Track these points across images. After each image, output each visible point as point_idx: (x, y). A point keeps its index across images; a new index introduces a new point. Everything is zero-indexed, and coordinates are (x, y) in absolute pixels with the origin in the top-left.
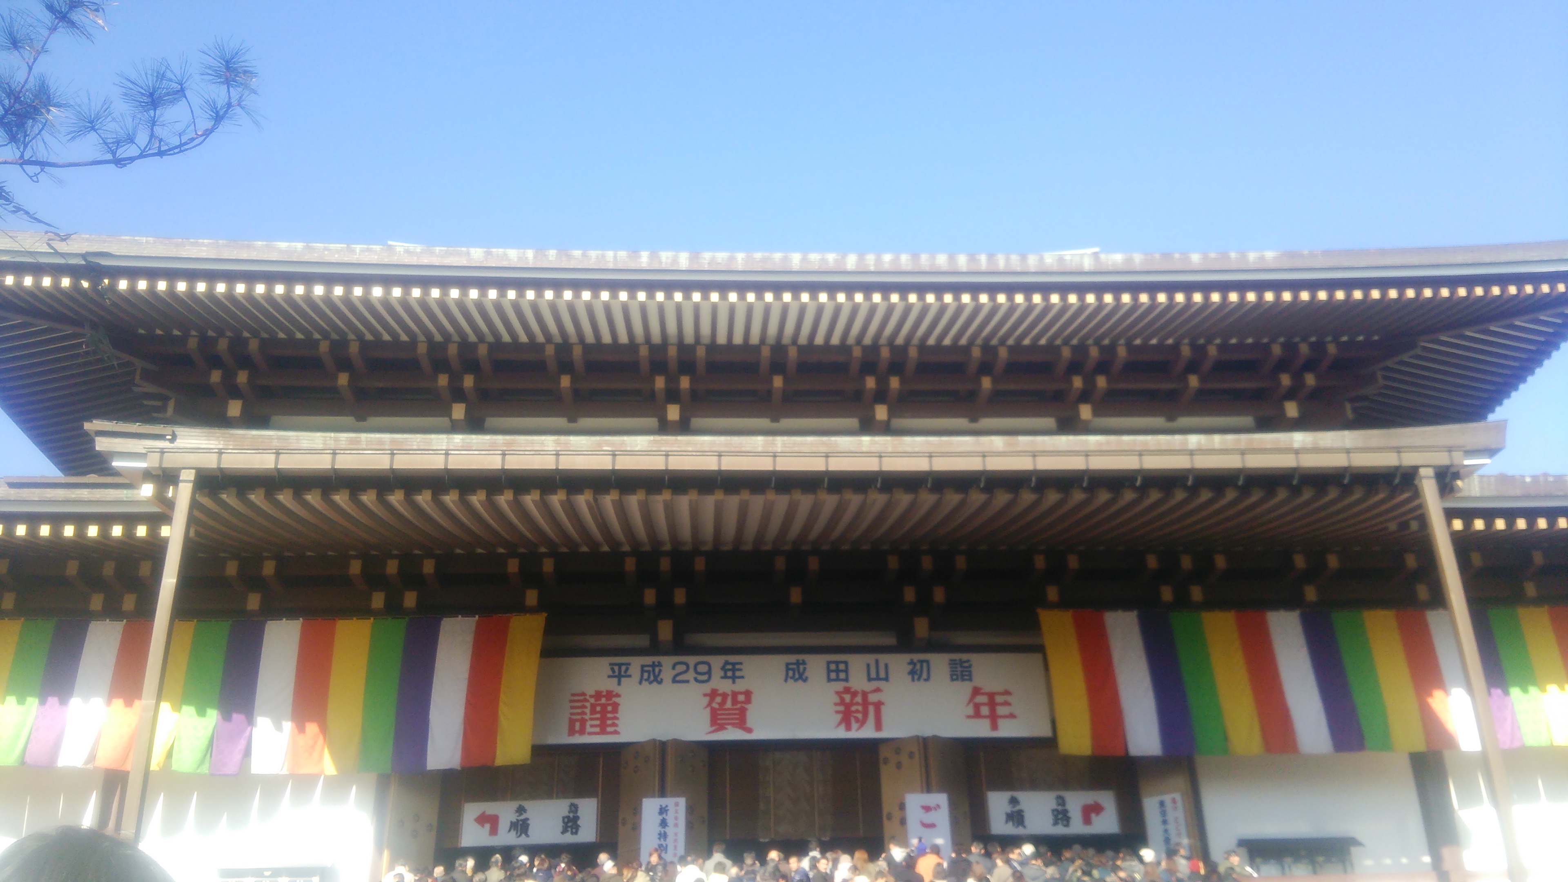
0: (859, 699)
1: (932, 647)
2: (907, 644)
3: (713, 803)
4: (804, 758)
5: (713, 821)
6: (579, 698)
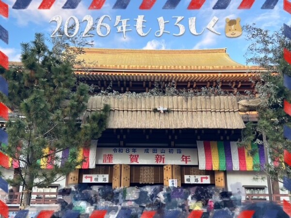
0: (160, 157)
1: (175, 147)
2: (169, 146)
3: (131, 176)
4: (149, 167)
5: (131, 179)
6: (104, 155)
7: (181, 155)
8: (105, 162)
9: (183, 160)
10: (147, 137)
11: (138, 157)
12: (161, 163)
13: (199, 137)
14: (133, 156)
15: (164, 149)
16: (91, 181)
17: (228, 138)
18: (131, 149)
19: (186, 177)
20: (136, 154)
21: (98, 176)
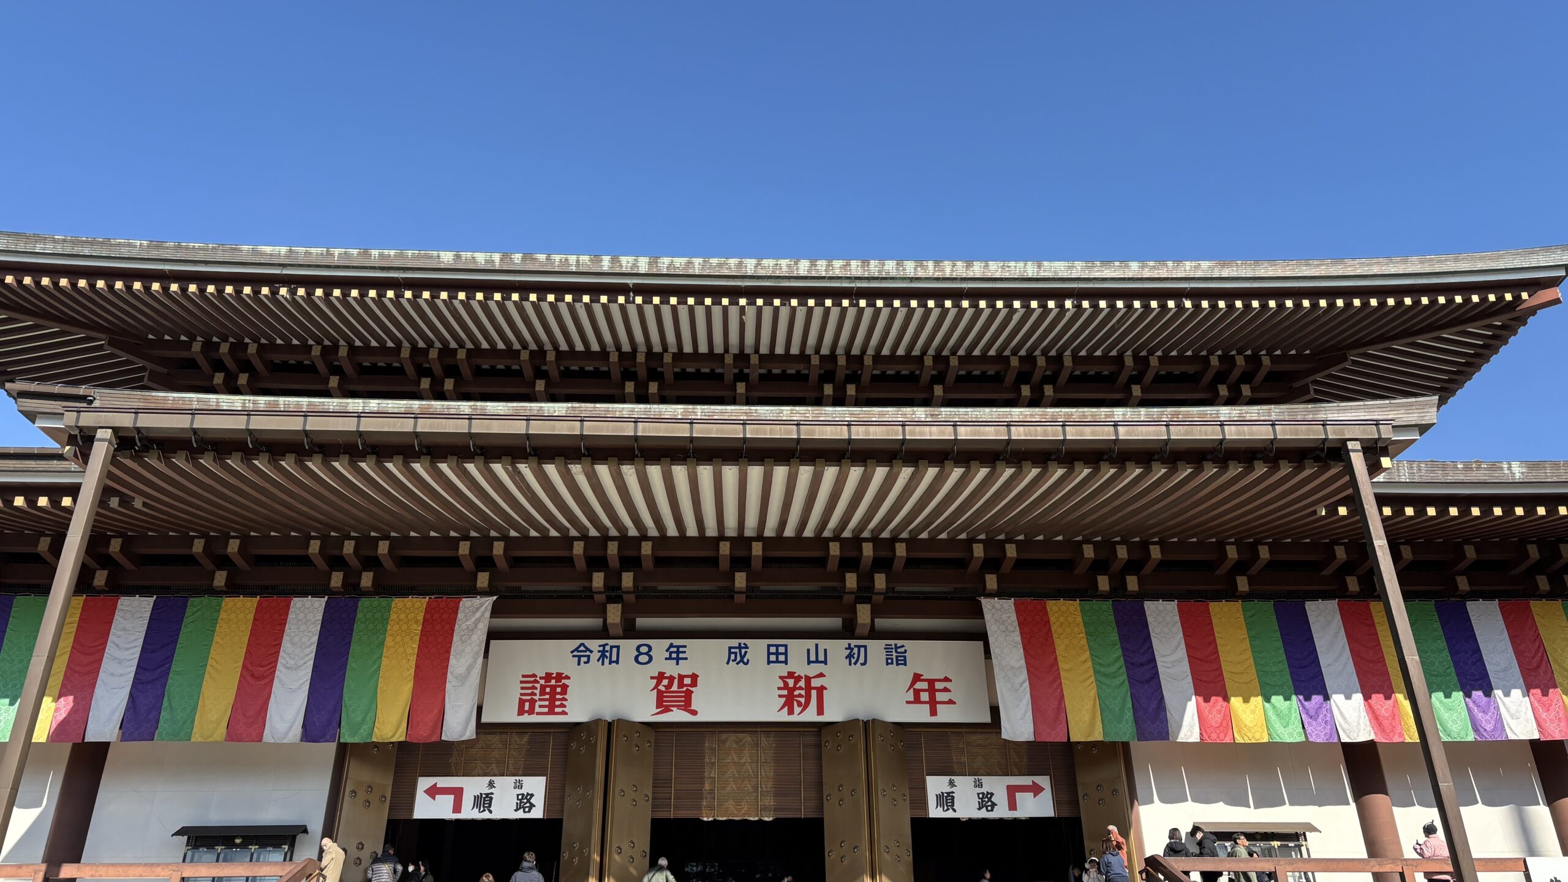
0: (802, 684)
1: (875, 634)
2: (848, 631)
3: (658, 783)
4: (748, 738)
5: (657, 803)
6: (529, 680)
10: (740, 580)
12: (810, 715)
13: (991, 582)
14: (671, 679)
15: (824, 644)
16: (457, 808)
17: (1132, 583)
18: (660, 646)
19: (935, 785)
20: (684, 668)
21: (491, 785)
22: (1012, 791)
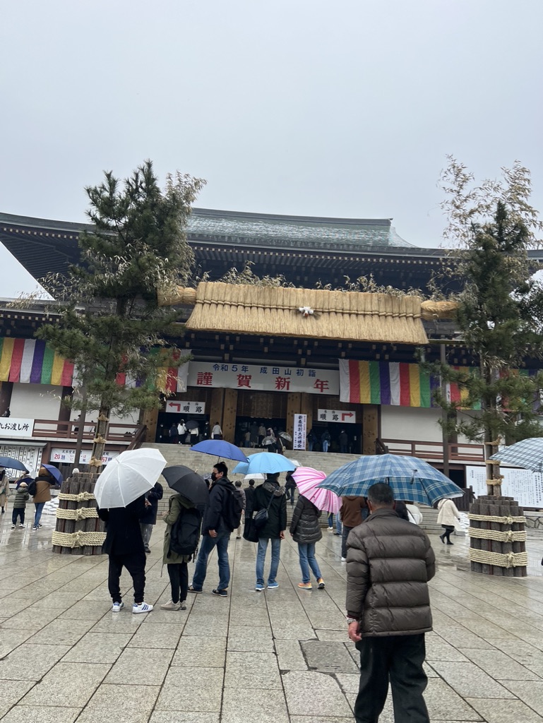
0: (283, 380)
1: (306, 366)
2: (298, 365)
3: (238, 406)
4: (265, 395)
5: (238, 411)
6: (200, 374)
7: (314, 379)
8: (201, 383)
9: (317, 387)
10: (266, 350)
11: (250, 378)
12: (285, 390)
13: (343, 354)
14: (243, 376)
15: (290, 368)
16: (179, 410)
17: (387, 357)
18: (240, 366)
19: (321, 412)
20: (247, 373)
21: (189, 404)
22: (343, 415)
